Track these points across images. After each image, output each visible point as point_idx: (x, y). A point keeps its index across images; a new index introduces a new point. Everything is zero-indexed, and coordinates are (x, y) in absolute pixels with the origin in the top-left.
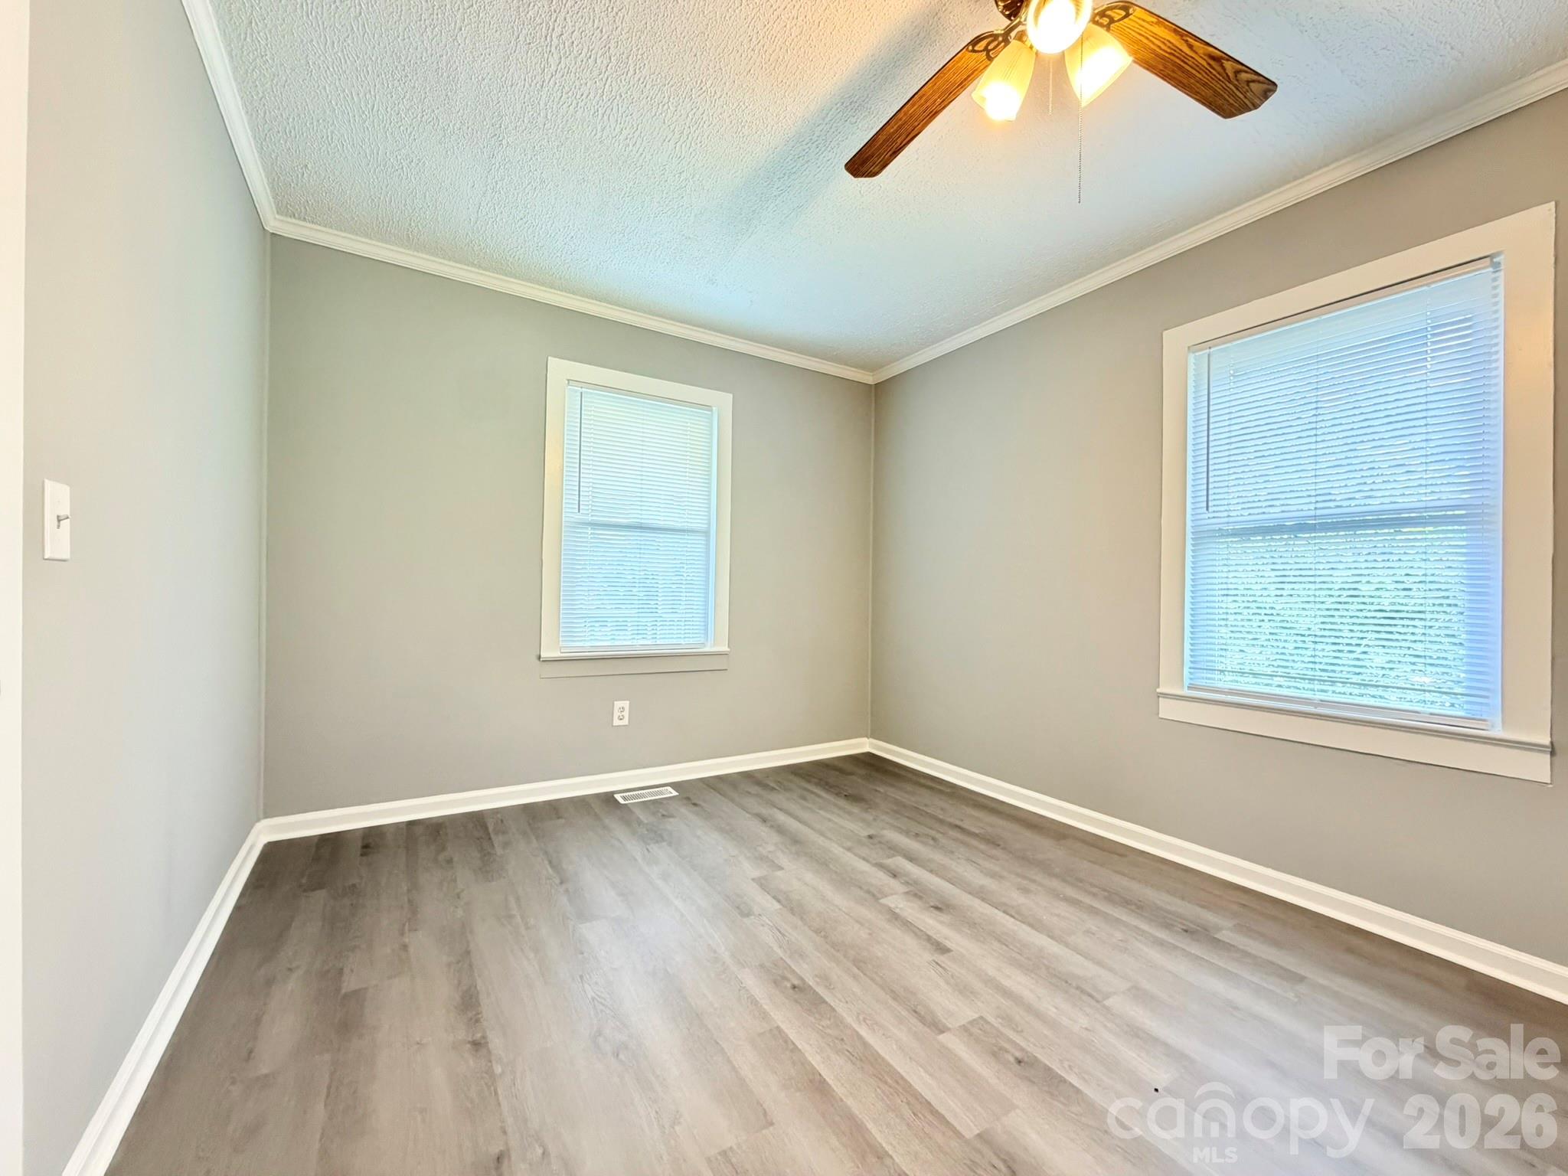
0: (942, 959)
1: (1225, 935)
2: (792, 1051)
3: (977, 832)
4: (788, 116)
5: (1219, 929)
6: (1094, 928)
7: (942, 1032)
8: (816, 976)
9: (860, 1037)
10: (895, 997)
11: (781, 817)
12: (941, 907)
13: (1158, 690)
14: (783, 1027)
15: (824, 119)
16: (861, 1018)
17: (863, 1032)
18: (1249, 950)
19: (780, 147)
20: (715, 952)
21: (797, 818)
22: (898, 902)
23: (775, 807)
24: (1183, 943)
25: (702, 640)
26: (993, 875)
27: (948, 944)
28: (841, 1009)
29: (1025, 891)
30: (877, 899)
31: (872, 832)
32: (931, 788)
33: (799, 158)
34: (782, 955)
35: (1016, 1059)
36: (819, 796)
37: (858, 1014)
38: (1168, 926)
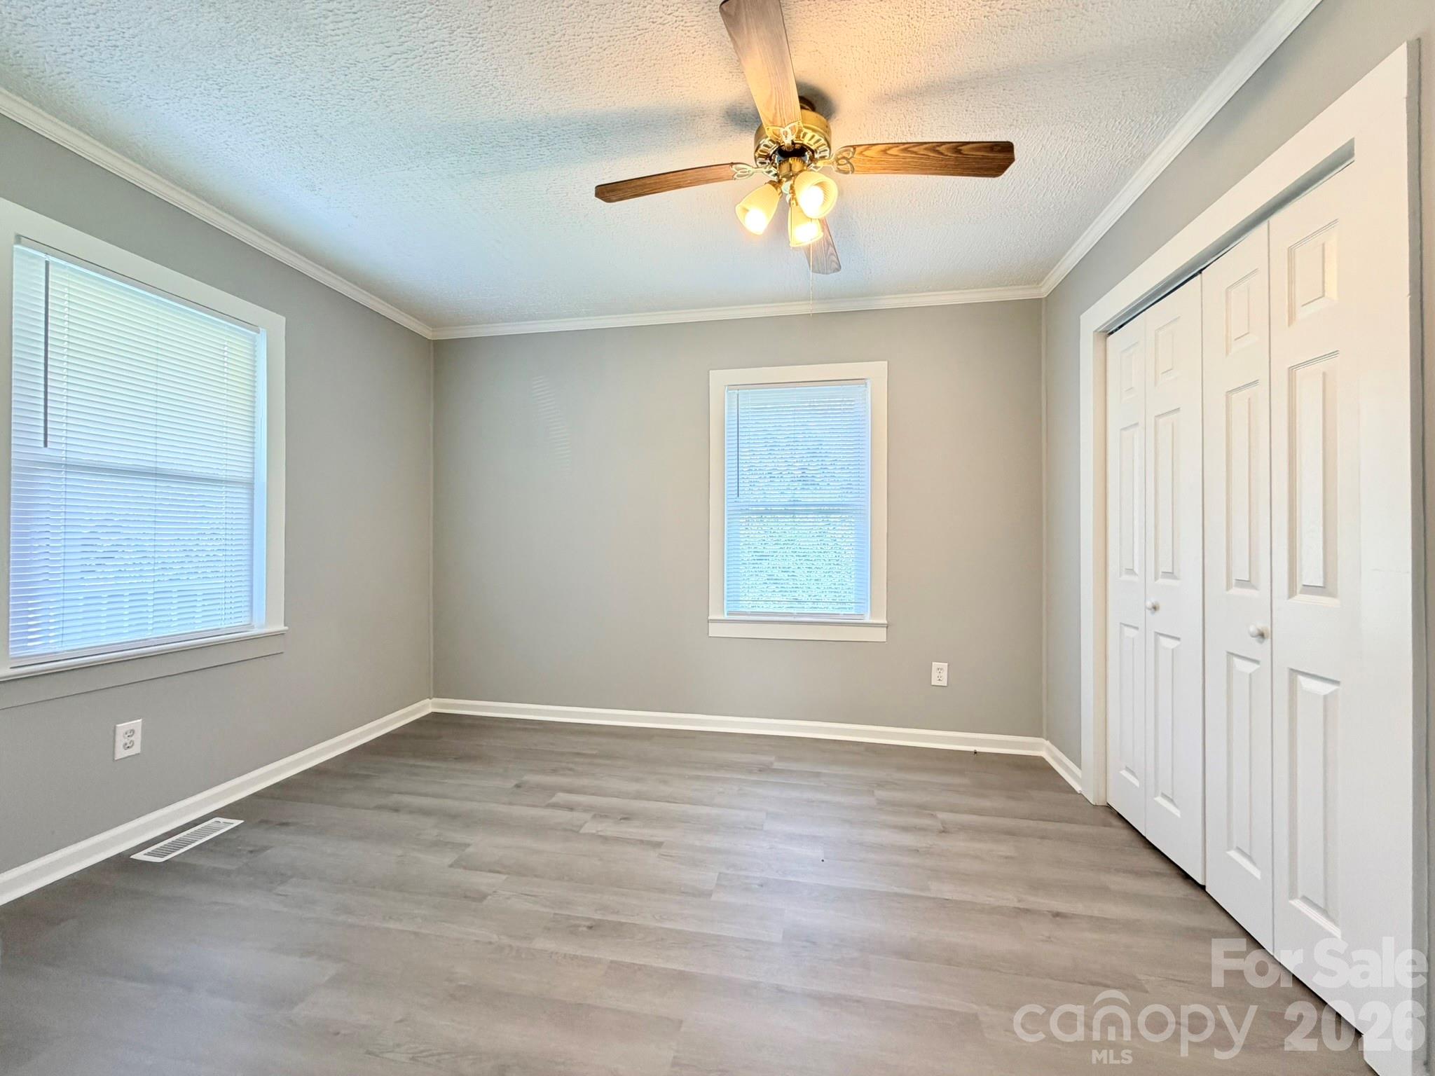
0: (662, 851)
1: (777, 765)
2: (639, 969)
3: (594, 752)
4: (535, 105)
5: (772, 763)
6: (721, 790)
7: (710, 895)
8: (596, 910)
10: (663, 891)
11: (407, 799)
12: (627, 817)
13: (710, 618)
14: (615, 958)
15: (563, 125)
16: (657, 918)
17: (668, 925)
18: (791, 769)
19: (505, 122)
20: (490, 943)
21: (426, 795)
22: (591, 827)
23: (393, 793)
24: (763, 778)
25: (245, 621)
26: (637, 780)
27: (657, 839)
29: (665, 782)
30: (578, 832)
31: (515, 782)
32: (525, 729)
33: (517, 139)
34: (553, 912)
35: (759, 885)
36: (429, 767)
37: (654, 916)
38: (750, 772)
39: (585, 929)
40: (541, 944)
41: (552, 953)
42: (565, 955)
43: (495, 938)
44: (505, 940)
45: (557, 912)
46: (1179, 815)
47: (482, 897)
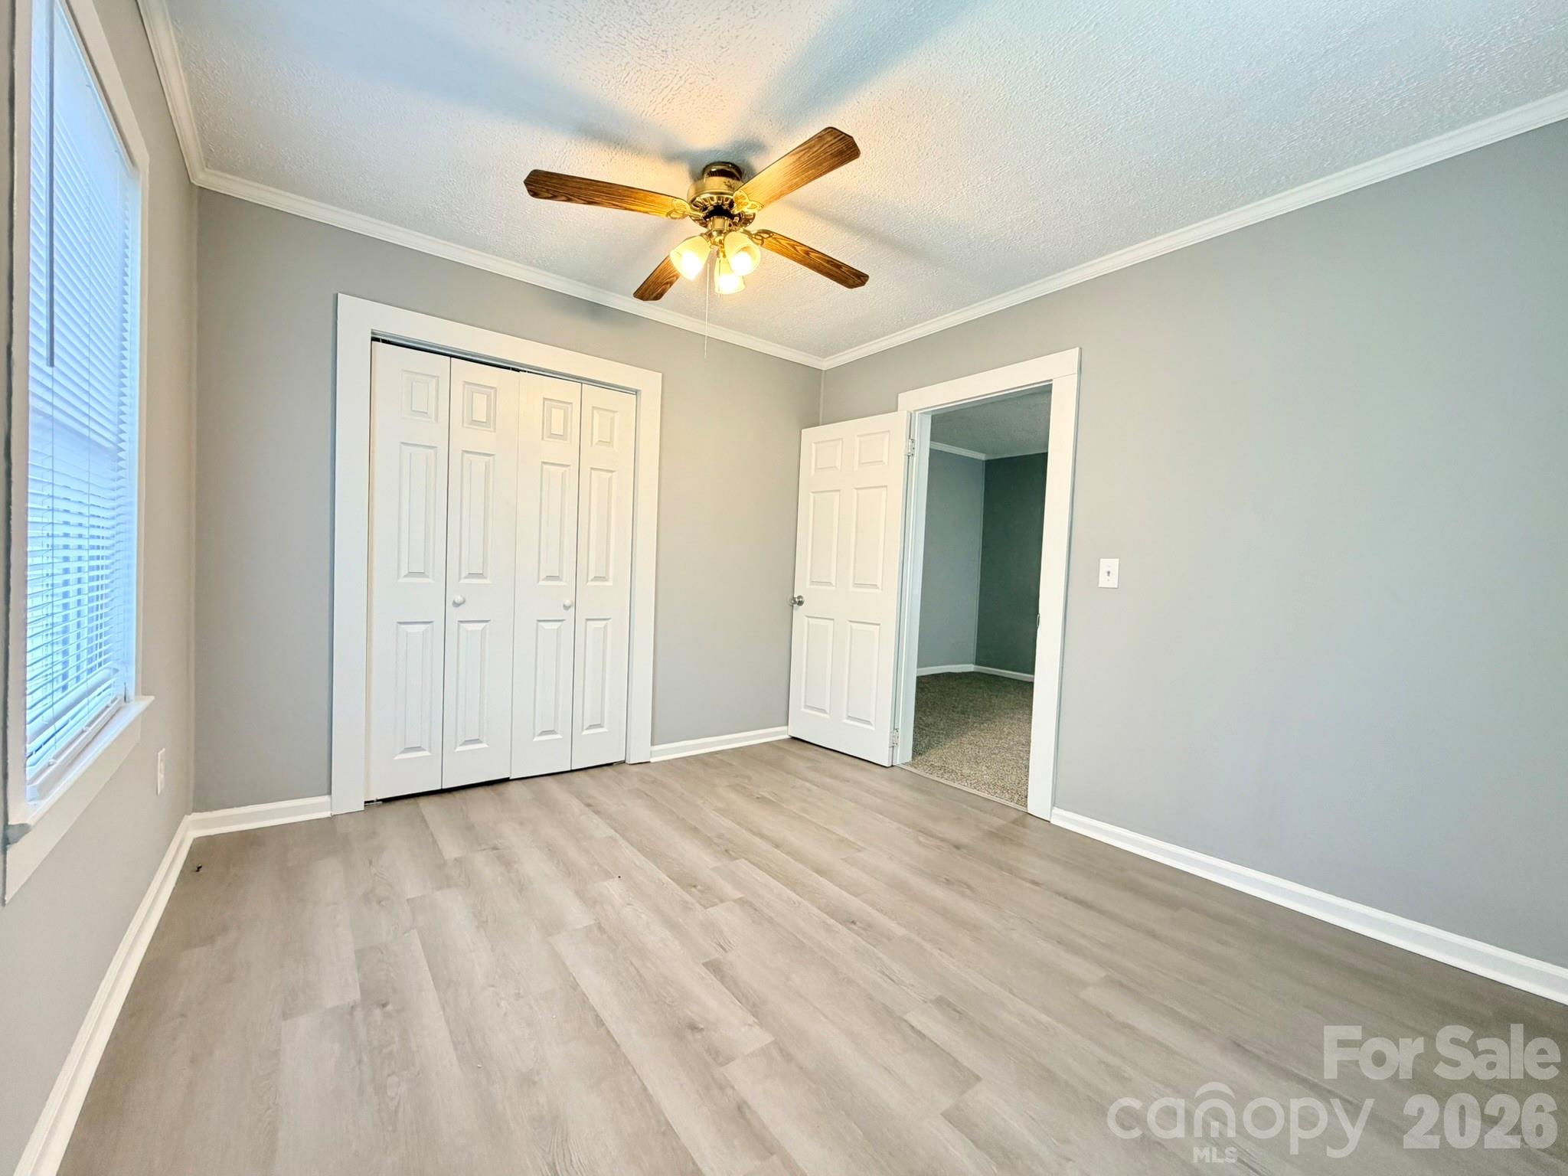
0: (716, 954)
7: (740, 899)
9: (798, 894)
10: (770, 920)
16: (797, 905)
17: (793, 895)
27: (703, 971)
28: (814, 910)
37: (799, 907)
39: (858, 923)
40: (899, 931)
41: (894, 920)
42: (885, 914)
43: (936, 952)
44: (928, 946)
45: (872, 947)
46: (487, 746)
47: (940, 1002)
